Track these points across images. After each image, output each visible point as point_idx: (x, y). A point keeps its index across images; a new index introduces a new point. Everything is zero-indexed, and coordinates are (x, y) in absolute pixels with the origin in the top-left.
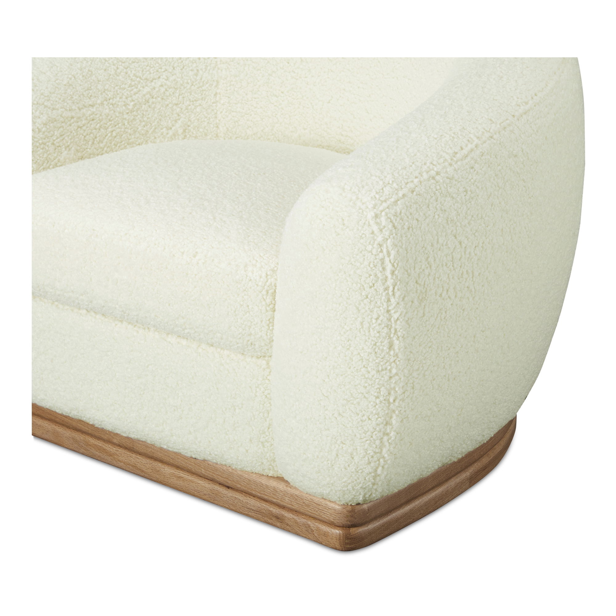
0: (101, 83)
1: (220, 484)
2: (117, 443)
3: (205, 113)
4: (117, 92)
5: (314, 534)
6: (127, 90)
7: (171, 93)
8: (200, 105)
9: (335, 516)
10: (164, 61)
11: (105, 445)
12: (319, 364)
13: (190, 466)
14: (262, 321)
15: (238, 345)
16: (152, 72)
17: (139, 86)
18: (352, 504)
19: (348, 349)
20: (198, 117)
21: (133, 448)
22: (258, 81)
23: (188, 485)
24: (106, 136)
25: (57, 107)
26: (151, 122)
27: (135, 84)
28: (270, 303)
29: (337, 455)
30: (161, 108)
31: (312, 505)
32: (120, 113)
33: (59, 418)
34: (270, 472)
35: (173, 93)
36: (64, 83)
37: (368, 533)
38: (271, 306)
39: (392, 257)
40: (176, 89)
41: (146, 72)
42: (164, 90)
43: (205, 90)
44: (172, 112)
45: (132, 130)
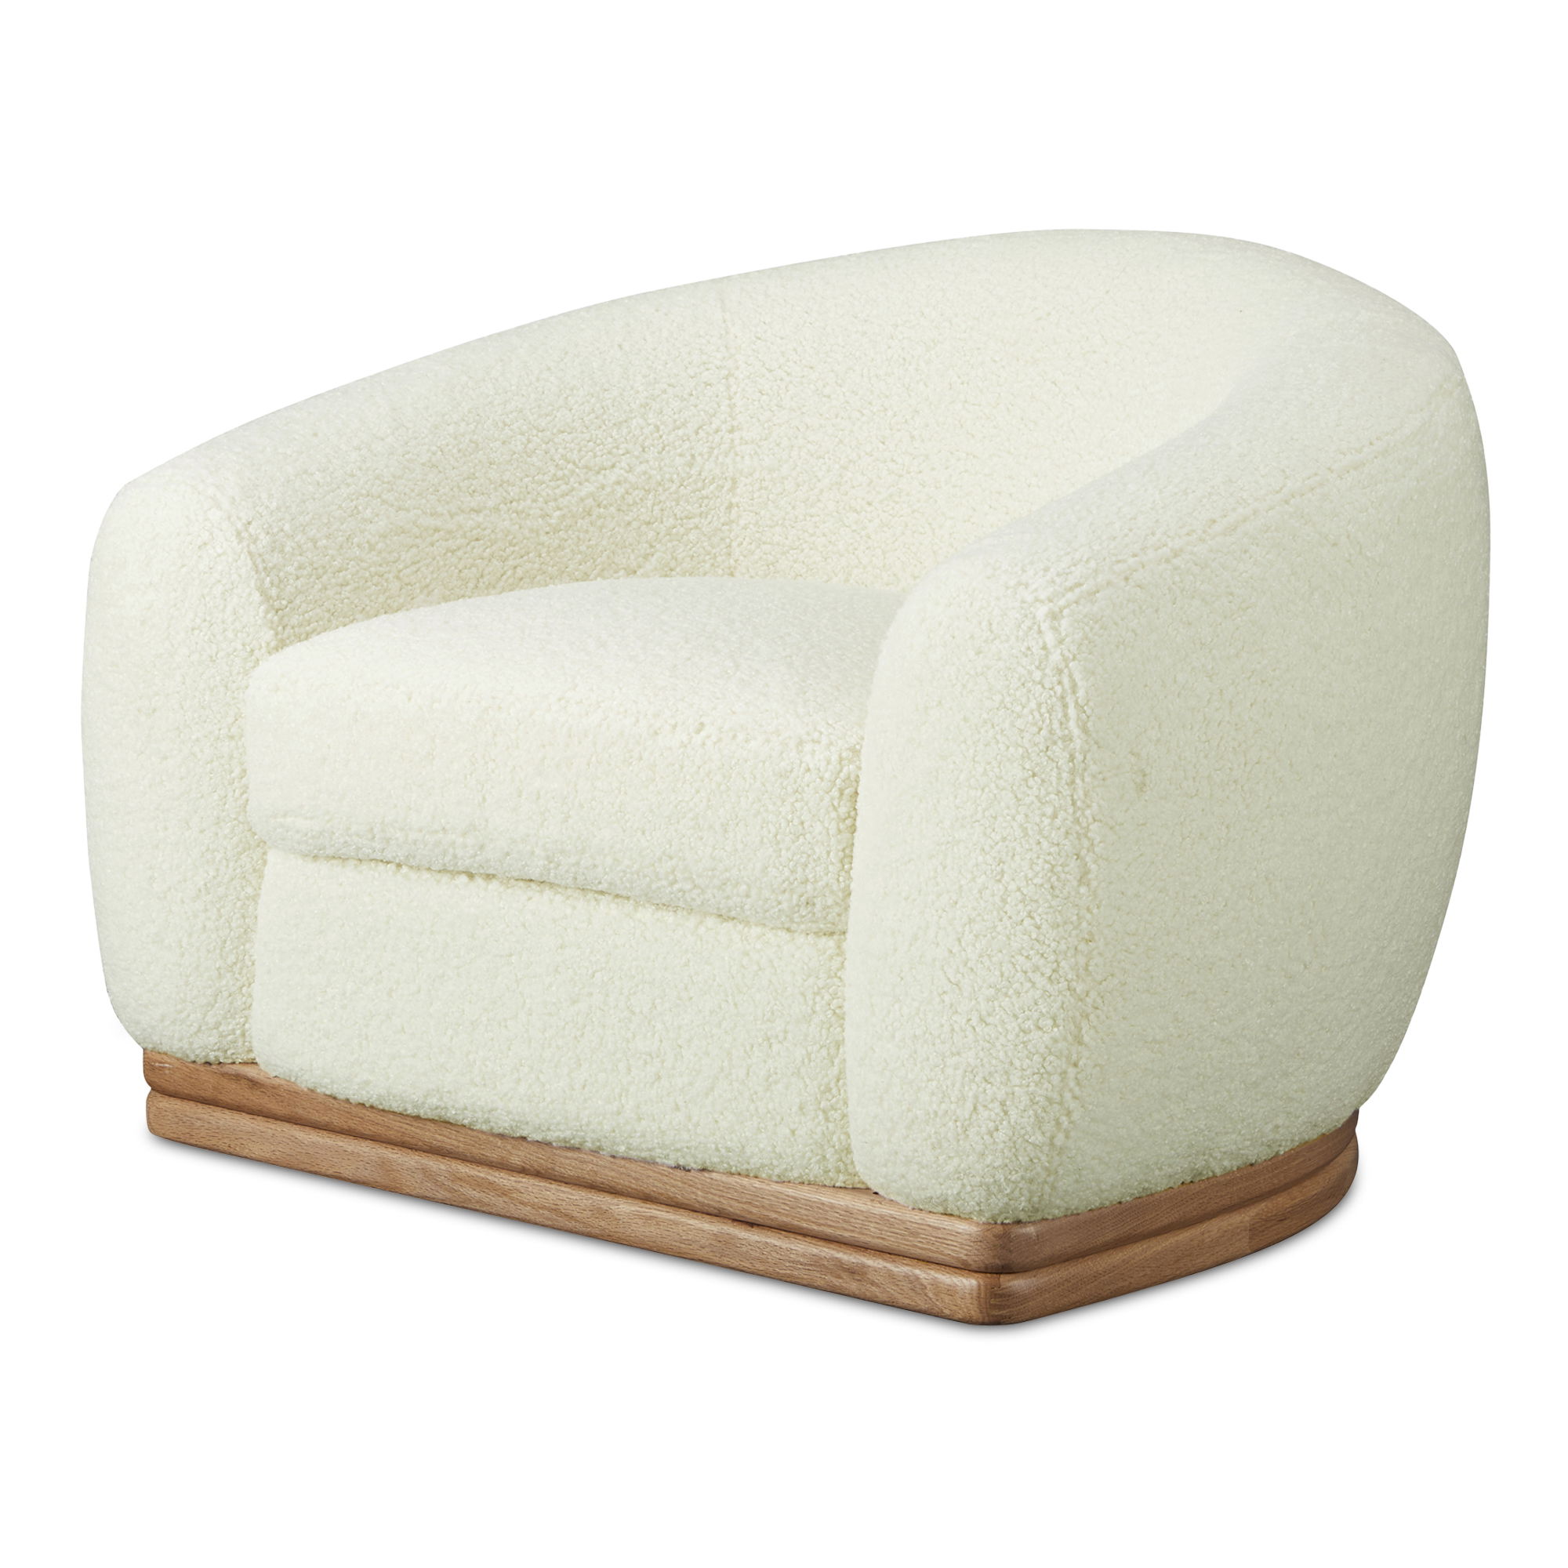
0: (495, 467)
1: (734, 1220)
2: (518, 1163)
3: (706, 544)
4: (527, 487)
5: (926, 1295)
6: (548, 486)
7: (637, 499)
8: (697, 527)
9: (970, 1248)
10: (624, 434)
11: (493, 1173)
12: (941, 917)
13: (673, 1189)
14: (828, 853)
15: (780, 906)
16: (599, 453)
17: (572, 480)
18: (1005, 1221)
19: (999, 881)
20: (691, 552)
21: (553, 1169)
22: (819, 481)
23: (667, 1233)
24: (502, 575)
25: (407, 505)
26: (595, 557)
27: (564, 475)
28: (847, 815)
29: (975, 1108)
30: (617, 529)
31: (923, 1232)
32: (531, 530)
33: (395, 1128)
34: (839, 1176)
35: (641, 499)
36: (422, 461)
37: (1037, 1289)
38: (849, 822)
39: (1081, 693)
40: (648, 491)
41: (587, 452)
42: (623, 490)
43: (707, 497)
44: (638, 539)
45: (555, 568)
